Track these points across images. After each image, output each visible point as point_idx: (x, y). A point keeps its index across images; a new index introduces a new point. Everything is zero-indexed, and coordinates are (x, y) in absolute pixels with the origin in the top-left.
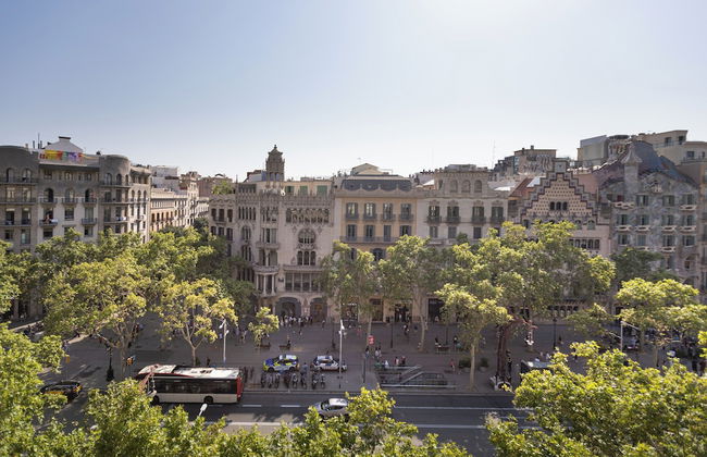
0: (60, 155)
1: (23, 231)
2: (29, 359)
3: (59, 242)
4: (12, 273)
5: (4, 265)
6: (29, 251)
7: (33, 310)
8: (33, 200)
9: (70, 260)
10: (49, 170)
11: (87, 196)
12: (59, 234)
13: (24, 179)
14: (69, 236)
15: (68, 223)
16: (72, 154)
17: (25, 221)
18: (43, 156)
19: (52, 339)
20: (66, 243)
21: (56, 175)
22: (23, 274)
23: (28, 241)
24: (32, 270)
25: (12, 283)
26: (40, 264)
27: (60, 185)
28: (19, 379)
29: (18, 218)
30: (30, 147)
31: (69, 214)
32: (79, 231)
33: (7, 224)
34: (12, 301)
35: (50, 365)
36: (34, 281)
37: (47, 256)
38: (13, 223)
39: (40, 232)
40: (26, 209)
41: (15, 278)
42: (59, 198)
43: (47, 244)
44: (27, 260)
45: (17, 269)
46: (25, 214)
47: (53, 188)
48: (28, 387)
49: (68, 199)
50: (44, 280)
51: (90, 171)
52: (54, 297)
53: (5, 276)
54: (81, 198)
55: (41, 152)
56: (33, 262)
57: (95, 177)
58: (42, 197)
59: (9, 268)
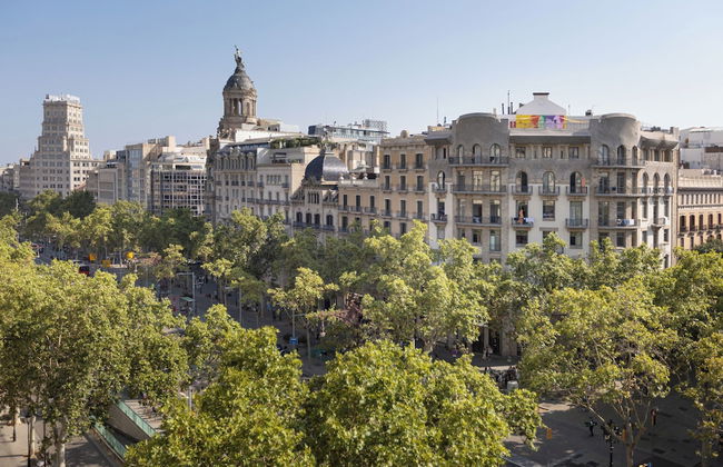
0: (535, 120)
1: (492, 232)
2: (492, 412)
3: (535, 253)
4: (480, 289)
5: (471, 278)
6: (499, 261)
7: (505, 348)
8: (503, 188)
9: (550, 281)
10: (521, 144)
11: (573, 183)
12: (535, 240)
13: (492, 158)
14: (550, 245)
15: (548, 224)
16: (552, 118)
17: (495, 219)
18: (514, 125)
19: (525, 395)
20: (544, 256)
21: (530, 152)
22: (492, 294)
23: (498, 247)
24: (503, 289)
25: (480, 302)
26: (512, 283)
27: (536, 167)
28: (482, 438)
29: (486, 213)
30: (499, 113)
31: (549, 212)
32: (562, 238)
33: (474, 221)
34: (481, 329)
35: (523, 433)
36: (505, 306)
37: (521, 271)
38: (480, 221)
39: (512, 236)
40: (497, 202)
41: (484, 296)
42: (535, 186)
43: (520, 253)
44: (498, 273)
45: (486, 285)
46: (494, 208)
47: (528, 171)
48: (490, 453)
49: (546, 187)
50: (517, 306)
51: (577, 142)
52: (530, 334)
53: (472, 292)
54: (564, 187)
55: (512, 118)
56: (504, 278)
57: (583, 153)
58: (514, 183)
59: (477, 282)
